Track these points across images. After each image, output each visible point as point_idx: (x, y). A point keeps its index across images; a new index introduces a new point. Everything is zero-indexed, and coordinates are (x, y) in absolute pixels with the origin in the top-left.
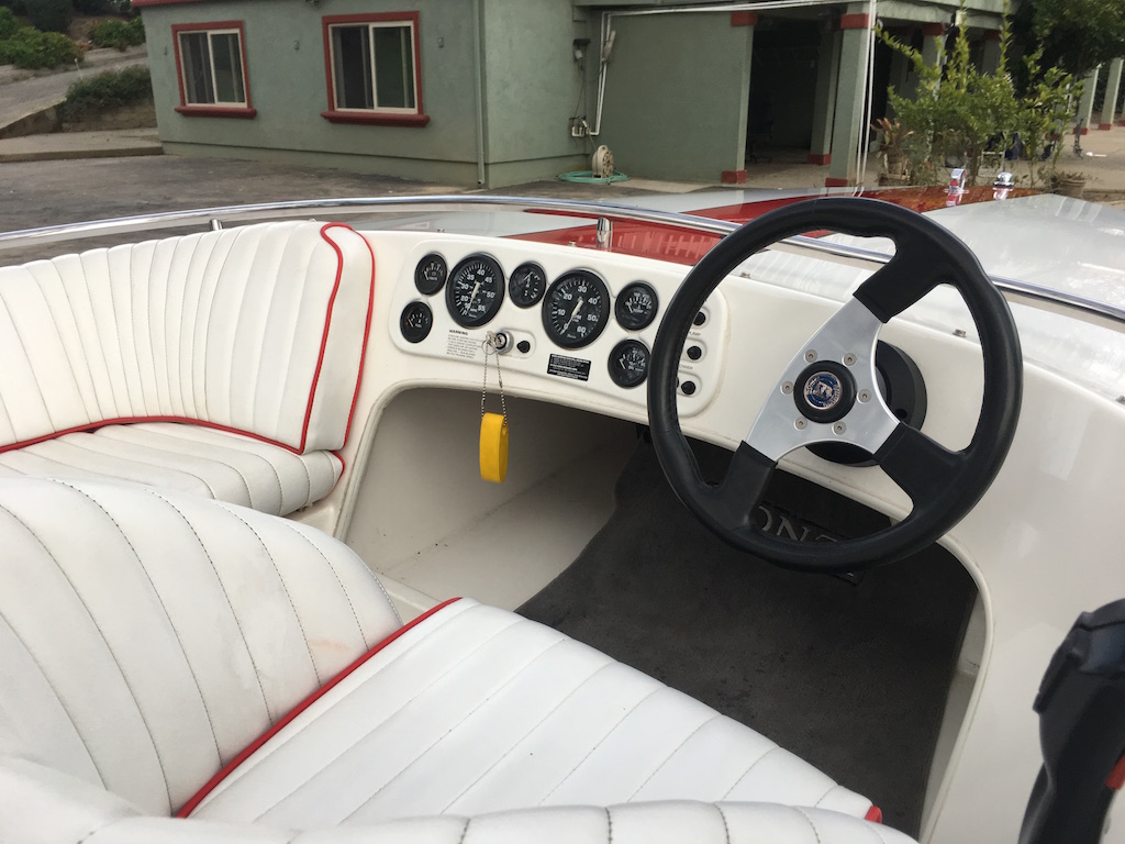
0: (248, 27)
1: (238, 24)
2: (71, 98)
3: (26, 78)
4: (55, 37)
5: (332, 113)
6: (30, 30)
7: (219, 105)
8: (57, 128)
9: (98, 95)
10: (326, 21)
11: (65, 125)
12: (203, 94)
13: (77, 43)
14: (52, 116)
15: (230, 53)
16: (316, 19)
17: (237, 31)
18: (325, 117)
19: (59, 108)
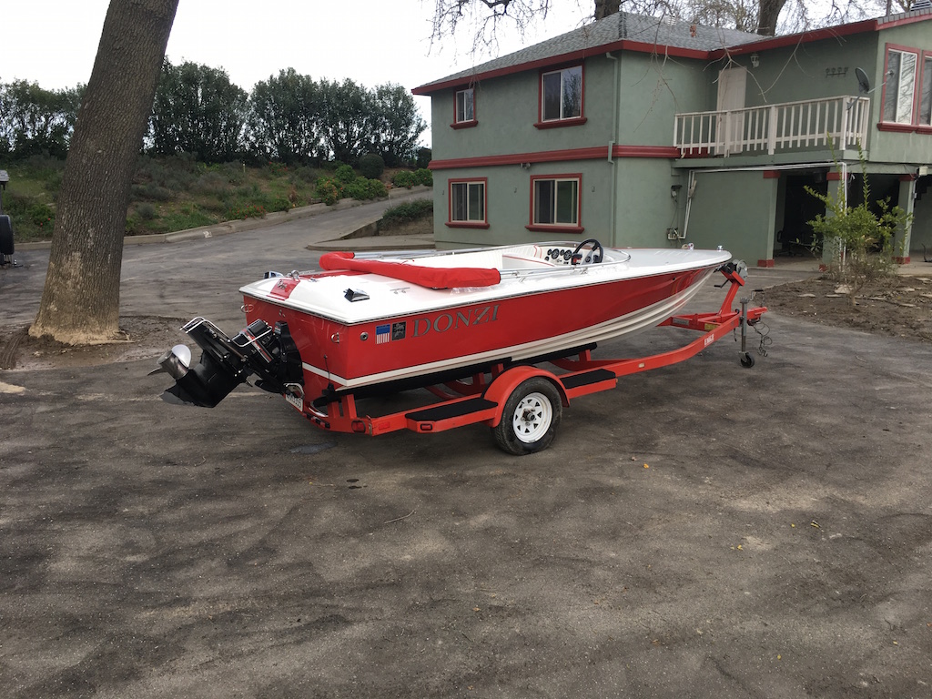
0: (490, 180)
1: (485, 179)
2: (385, 217)
3: (358, 205)
4: (375, 182)
5: (531, 226)
6: (362, 178)
7: (469, 221)
8: (376, 234)
9: (399, 216)
10: (532, 178)
11: (380, 232)
12: (461, 215)
13: (385, 185)
14: (375, 227)
15: (479, 193)
16: (527, 176)
17: (484, 183)
18: (528, 228)
19: (378, 223)
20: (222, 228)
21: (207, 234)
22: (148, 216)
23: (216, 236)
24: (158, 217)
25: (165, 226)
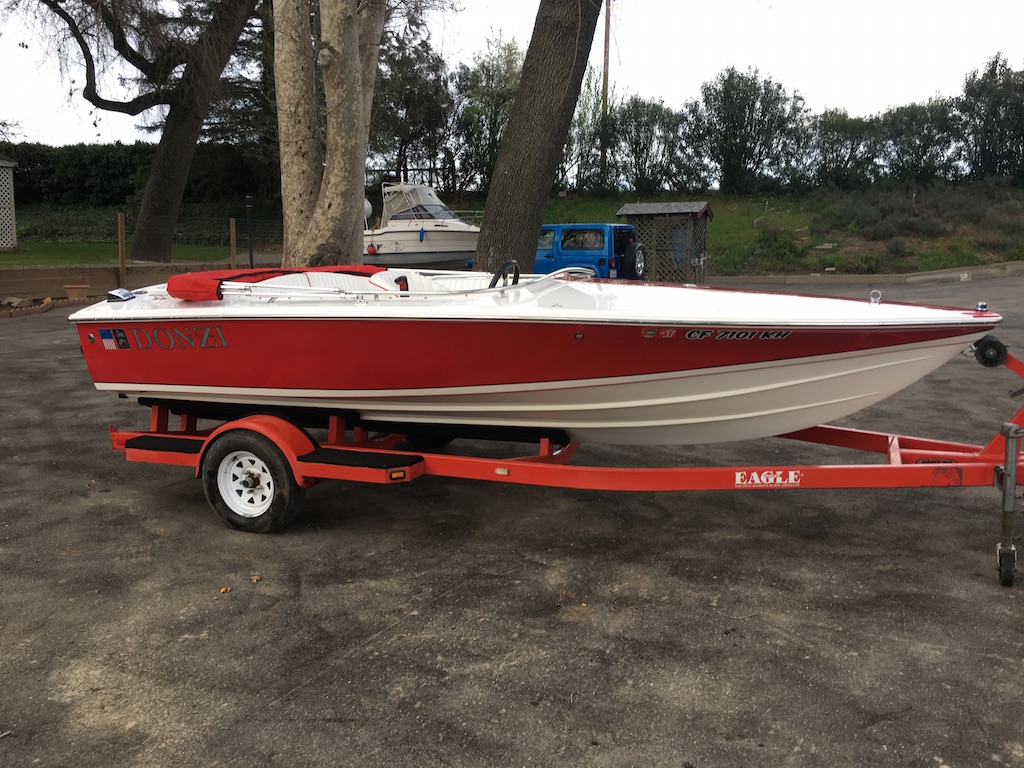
20: (992, 271)
21: (964, 276)
22: (898, 253)
23: (975, 279)
24: (912, 254)
25: (915, 264)
